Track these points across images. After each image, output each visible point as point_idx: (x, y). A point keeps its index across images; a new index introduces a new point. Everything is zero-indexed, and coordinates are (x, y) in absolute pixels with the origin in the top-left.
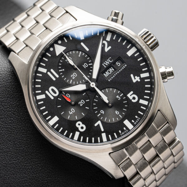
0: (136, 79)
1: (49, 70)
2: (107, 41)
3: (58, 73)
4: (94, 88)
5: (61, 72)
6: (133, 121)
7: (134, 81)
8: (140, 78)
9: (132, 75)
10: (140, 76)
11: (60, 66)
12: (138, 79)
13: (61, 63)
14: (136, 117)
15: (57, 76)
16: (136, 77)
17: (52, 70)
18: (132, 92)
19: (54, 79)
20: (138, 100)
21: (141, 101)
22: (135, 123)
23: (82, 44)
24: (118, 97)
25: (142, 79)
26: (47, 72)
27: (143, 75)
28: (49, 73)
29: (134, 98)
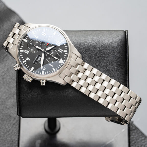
0: (28, 59)
1: (63, 52)
2: (43, 70)
3: (59, 52)
4: (43, 49)
5: (58, 53)
6: (24, 42)
7: (28, 58)
8: (26, 60)
9: (29, 60)
10: (26, 61)
11: (59, 55)
12: (27, 59)
13: (59, 56)
14: (23, 44)
15: (59, 51)
16: (28, 60)
17: (61, 52)
18: (27, 53)
19: (60, 49)
20: (24, 51)
21: (23, 51)
22: (23, 42)
23: (53, 66)
24: (33, 50)
25: (25, 60)
26: (63, 51)
27: (25, 61)
28: (62, 51)
29: (26, 51)
